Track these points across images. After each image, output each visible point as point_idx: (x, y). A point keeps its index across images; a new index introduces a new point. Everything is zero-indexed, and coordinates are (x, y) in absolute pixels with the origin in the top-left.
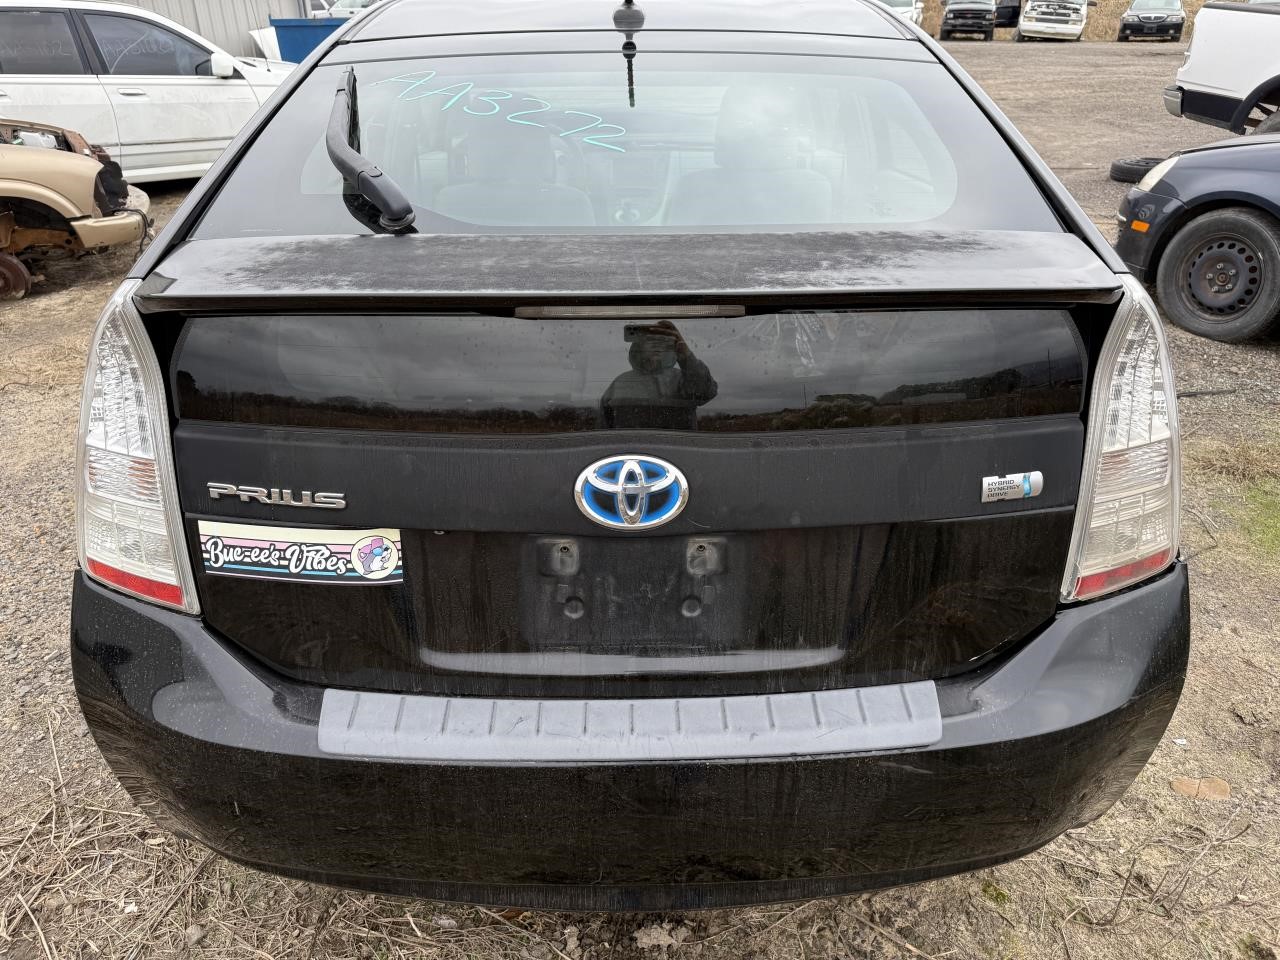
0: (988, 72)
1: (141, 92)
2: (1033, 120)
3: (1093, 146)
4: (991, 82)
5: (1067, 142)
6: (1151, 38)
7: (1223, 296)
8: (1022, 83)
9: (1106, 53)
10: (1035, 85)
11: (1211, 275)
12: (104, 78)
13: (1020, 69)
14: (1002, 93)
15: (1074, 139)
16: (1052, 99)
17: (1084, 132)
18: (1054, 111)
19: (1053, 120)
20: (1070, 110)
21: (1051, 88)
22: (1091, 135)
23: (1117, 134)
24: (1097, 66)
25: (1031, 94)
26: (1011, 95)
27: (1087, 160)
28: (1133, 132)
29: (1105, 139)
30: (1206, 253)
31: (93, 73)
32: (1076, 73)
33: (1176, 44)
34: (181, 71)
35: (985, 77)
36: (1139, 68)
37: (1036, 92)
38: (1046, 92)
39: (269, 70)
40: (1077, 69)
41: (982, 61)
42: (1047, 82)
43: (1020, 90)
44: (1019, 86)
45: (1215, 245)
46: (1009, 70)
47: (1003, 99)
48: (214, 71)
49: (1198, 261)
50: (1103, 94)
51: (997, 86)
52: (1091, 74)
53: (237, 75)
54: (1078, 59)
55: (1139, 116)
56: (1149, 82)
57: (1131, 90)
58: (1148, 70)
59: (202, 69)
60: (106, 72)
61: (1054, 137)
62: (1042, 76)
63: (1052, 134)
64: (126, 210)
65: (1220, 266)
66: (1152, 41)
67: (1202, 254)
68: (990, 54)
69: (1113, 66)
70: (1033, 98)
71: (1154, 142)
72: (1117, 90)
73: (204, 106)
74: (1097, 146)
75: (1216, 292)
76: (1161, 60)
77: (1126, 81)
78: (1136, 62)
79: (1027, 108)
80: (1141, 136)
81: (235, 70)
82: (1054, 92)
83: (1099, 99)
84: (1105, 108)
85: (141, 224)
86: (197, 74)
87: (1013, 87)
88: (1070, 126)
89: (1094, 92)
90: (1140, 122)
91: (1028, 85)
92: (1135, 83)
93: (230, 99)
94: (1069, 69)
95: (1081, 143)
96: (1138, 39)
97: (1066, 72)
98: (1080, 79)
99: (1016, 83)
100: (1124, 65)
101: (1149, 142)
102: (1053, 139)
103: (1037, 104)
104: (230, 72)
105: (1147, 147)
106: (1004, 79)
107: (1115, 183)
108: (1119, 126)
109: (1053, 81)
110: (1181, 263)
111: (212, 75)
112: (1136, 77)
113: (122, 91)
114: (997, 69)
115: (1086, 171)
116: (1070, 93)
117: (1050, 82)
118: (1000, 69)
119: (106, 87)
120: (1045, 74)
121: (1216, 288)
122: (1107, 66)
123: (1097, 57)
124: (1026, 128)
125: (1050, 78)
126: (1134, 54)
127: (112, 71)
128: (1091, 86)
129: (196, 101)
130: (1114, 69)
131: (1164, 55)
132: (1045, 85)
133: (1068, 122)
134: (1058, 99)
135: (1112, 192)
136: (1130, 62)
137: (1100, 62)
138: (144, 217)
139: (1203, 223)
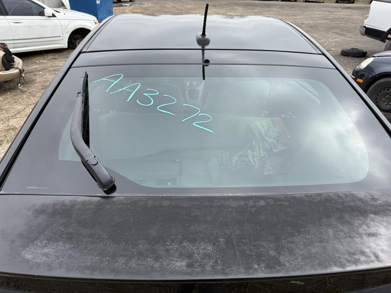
0: (297, 14)
1: (20, 22)
2: (314, 32)
3: (333, 42)
4: (299, 17)
5: (325, 40)
6: (345, 2)
7: (388, 106)
8: (309, 18)
9: (333, 7)
10: (313, 19)
11: (384, 99)
12: (7, 17)
13: (307, 12)
14: (303, 21)
15: (327, 39)
16: (319, 24)
17: (330, 36)
18: (319, 28)
19: (319, 31)
20: (324, 28)
21: (317, 20)
22: (332, 38)
23: (341, 37)
24: (331, 12)
25: (312, 22)
26: (306, 22)
27: (333, 47)
28: (345, 37)
29: (337, 39)
30: (383, 92)
31: (3, 15)
32: (325, 15)
33: (353, 4)
34: (34, 15)
35: (297, 15)
36: (344, 13)
37: (313, 21)
38: (316, 21)
39: (65, 14)
40: (325, 13)
41: (295, 9)
42: (316, 17)
43: (308, 20)
44: (307, 19)
45: (386, 89)
46: (304, 13)
47: (303, 24)
48: (45, 15)
49: (380, 94)
50: (334, 22)
51: (301, 19)
52: (329, 15)
53: (54, 16)
54: (325, 9)
55: (346, 31)
56: (348, 18)
57: (343, 21)
58: (347, 14)
59: (42, 14)
60: (8, 15)
61: (321, 38)
62: (314, 15)
63: (320, 37)
64: (14, 68)
65: (388, 96)
66: (346, 3)
67: (381, 92)
68: (297, 7)
69: (336, 12)
70: (312, 24)
71: (353, 41)
72: (338, 21)
73: (42, 26)
74: (335, 42)
75: (385, 105)
76: (350, 10)
77: (341, 18)
78: (342, 11)
79: (311, 27)
80: (348, 38)
81: (53, 14)
82: (319, 22)
83: (333, 24)
84: (336, 28)
85: (19, 73)
86: (40, 15)
87: (306, 19)
88: (325, 34)
89: (331, 21)
90: (347, 33)
91: (310, 19)
92: (343, 18)
93: (51, 24)
94: (322, 13)
95: (330, 41)
96: (342, 2)
97: (322, 14)
98: (326, 17)
99: (306, 18)
100: (339, 12)
101: (351, 41)
102: (320, 39)
103: (314, 26)
104: (51, 15)
105: (350, 42)
106: (302, 16)
107: (342, 56)
108: (340, 35)
109: (318, 17)
110: (374, 94)
111: (45, 16)
112: (344, 16)
113: (13, 22)
114: (300, 12)
115: (332, 51)
116: (324, 22)
117: (317, 18)
118: (301, 12)
119: (8, 20)
120: (315, 14)
121: (385, 103)
122: (334, 12)
123: (330, 9)
124: (311, 35)
125: (317, 16)
126: (341, 8)
127: (10, 15)
128: (330, 19)
129: (39, 25)
130: (336, 13)
131: (350, 8)
132: (316, 19)
133: (324, 32)
134: (320, 24)
135: (342, 60)
136: (341, 11)
137: (331, 11)
138: (20, 70)
139: (382, 82)
